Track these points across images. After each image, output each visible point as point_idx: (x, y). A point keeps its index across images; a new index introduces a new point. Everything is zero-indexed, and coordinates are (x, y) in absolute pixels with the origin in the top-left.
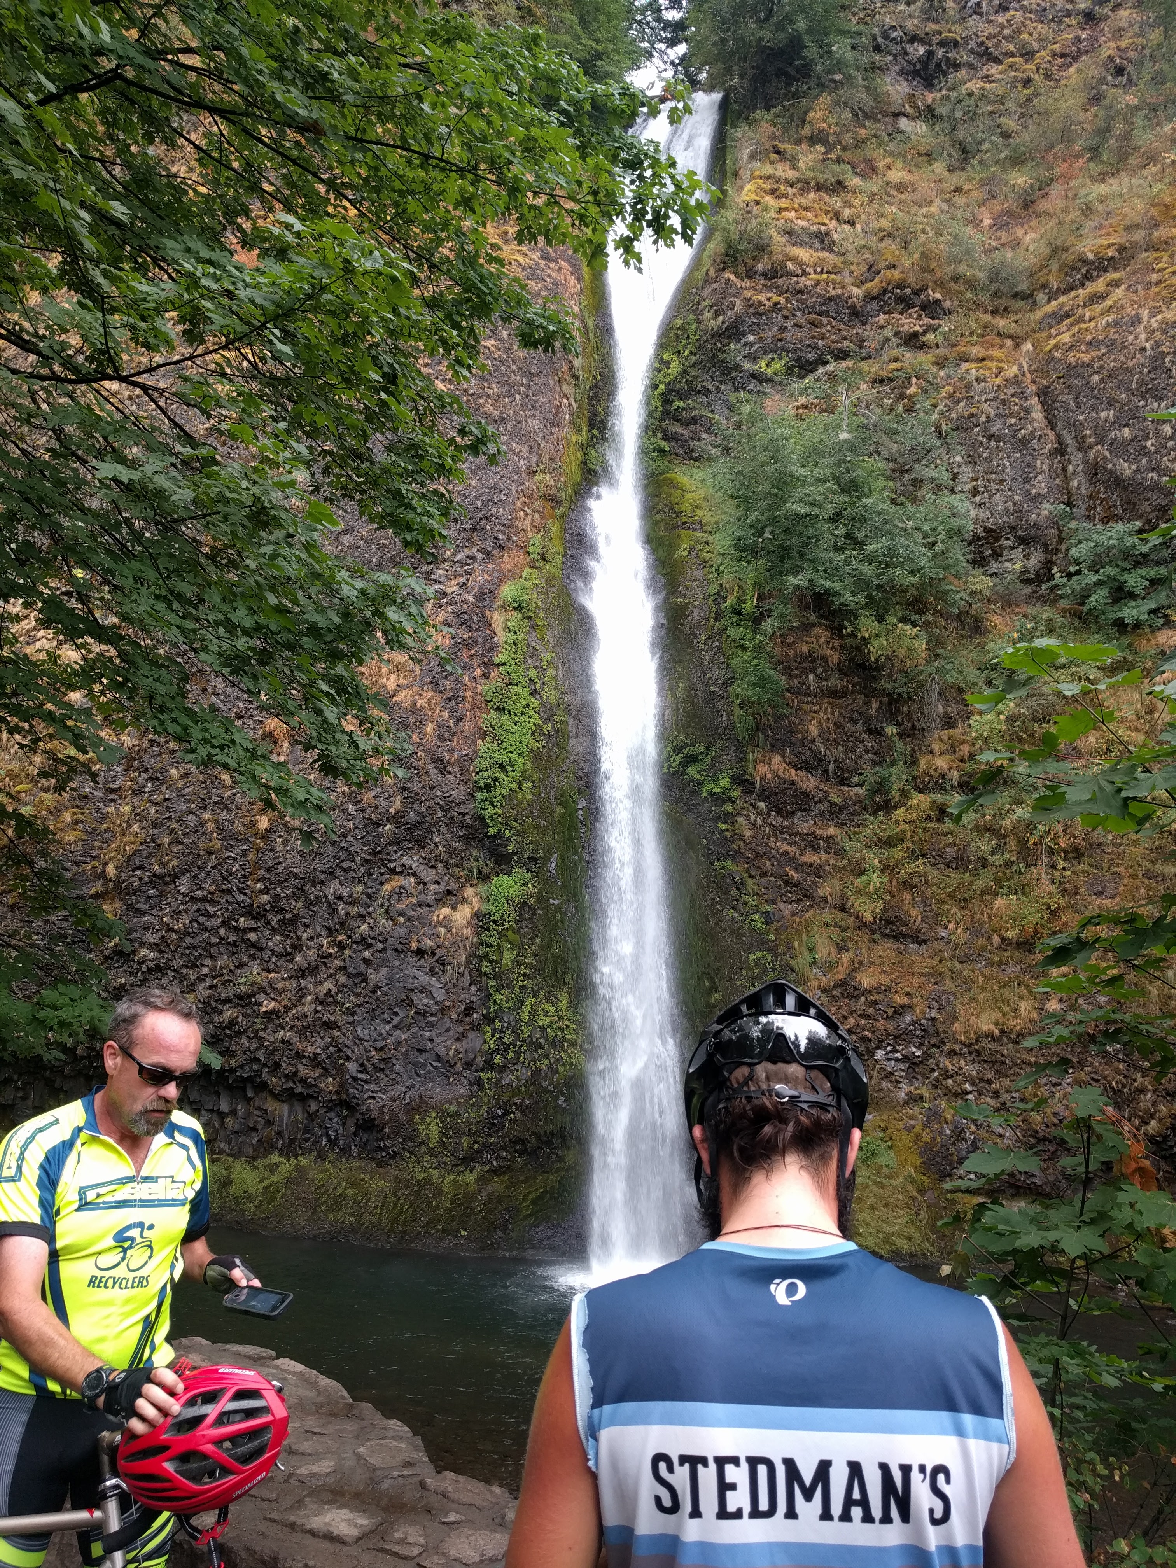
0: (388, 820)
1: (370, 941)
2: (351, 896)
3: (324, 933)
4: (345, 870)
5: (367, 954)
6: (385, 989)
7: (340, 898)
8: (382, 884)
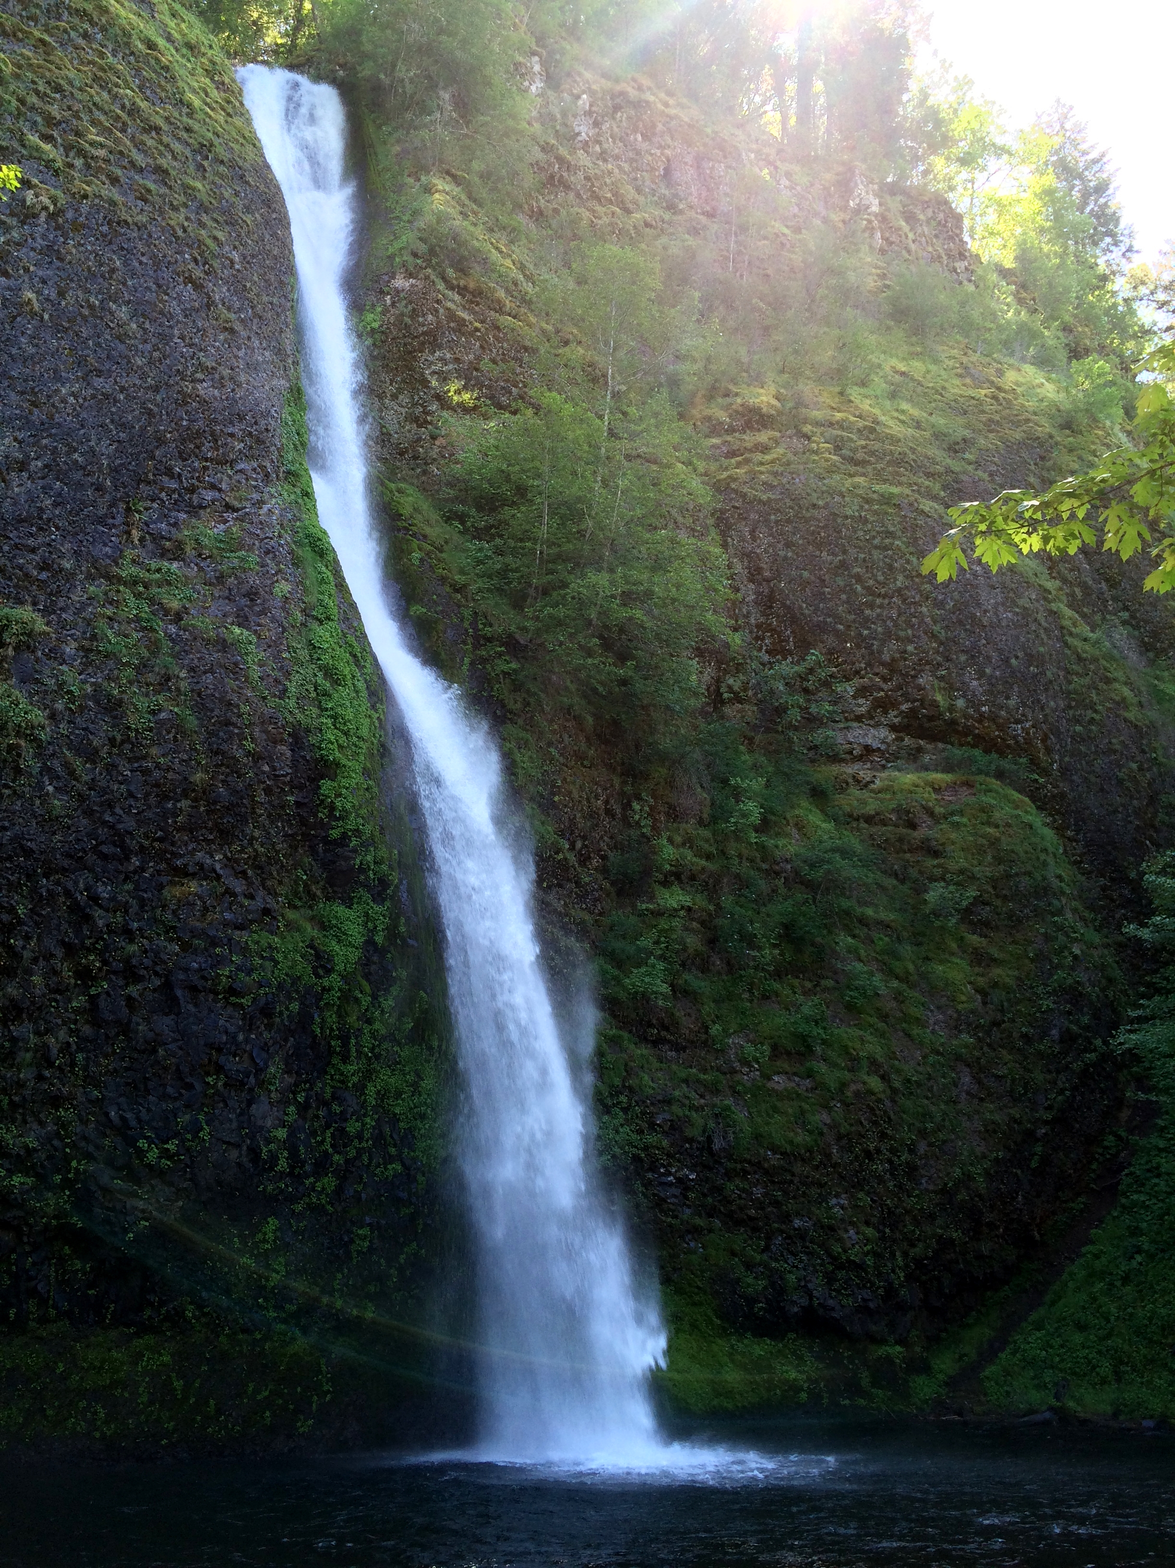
0: (185, 795)
1: (143, 972)
2: (113, 899)
3: (59, 952)
4: (104, 857)
5: (133, 990)
6: (173, 1047)
7: (94, 899)
8: (161, 887)
